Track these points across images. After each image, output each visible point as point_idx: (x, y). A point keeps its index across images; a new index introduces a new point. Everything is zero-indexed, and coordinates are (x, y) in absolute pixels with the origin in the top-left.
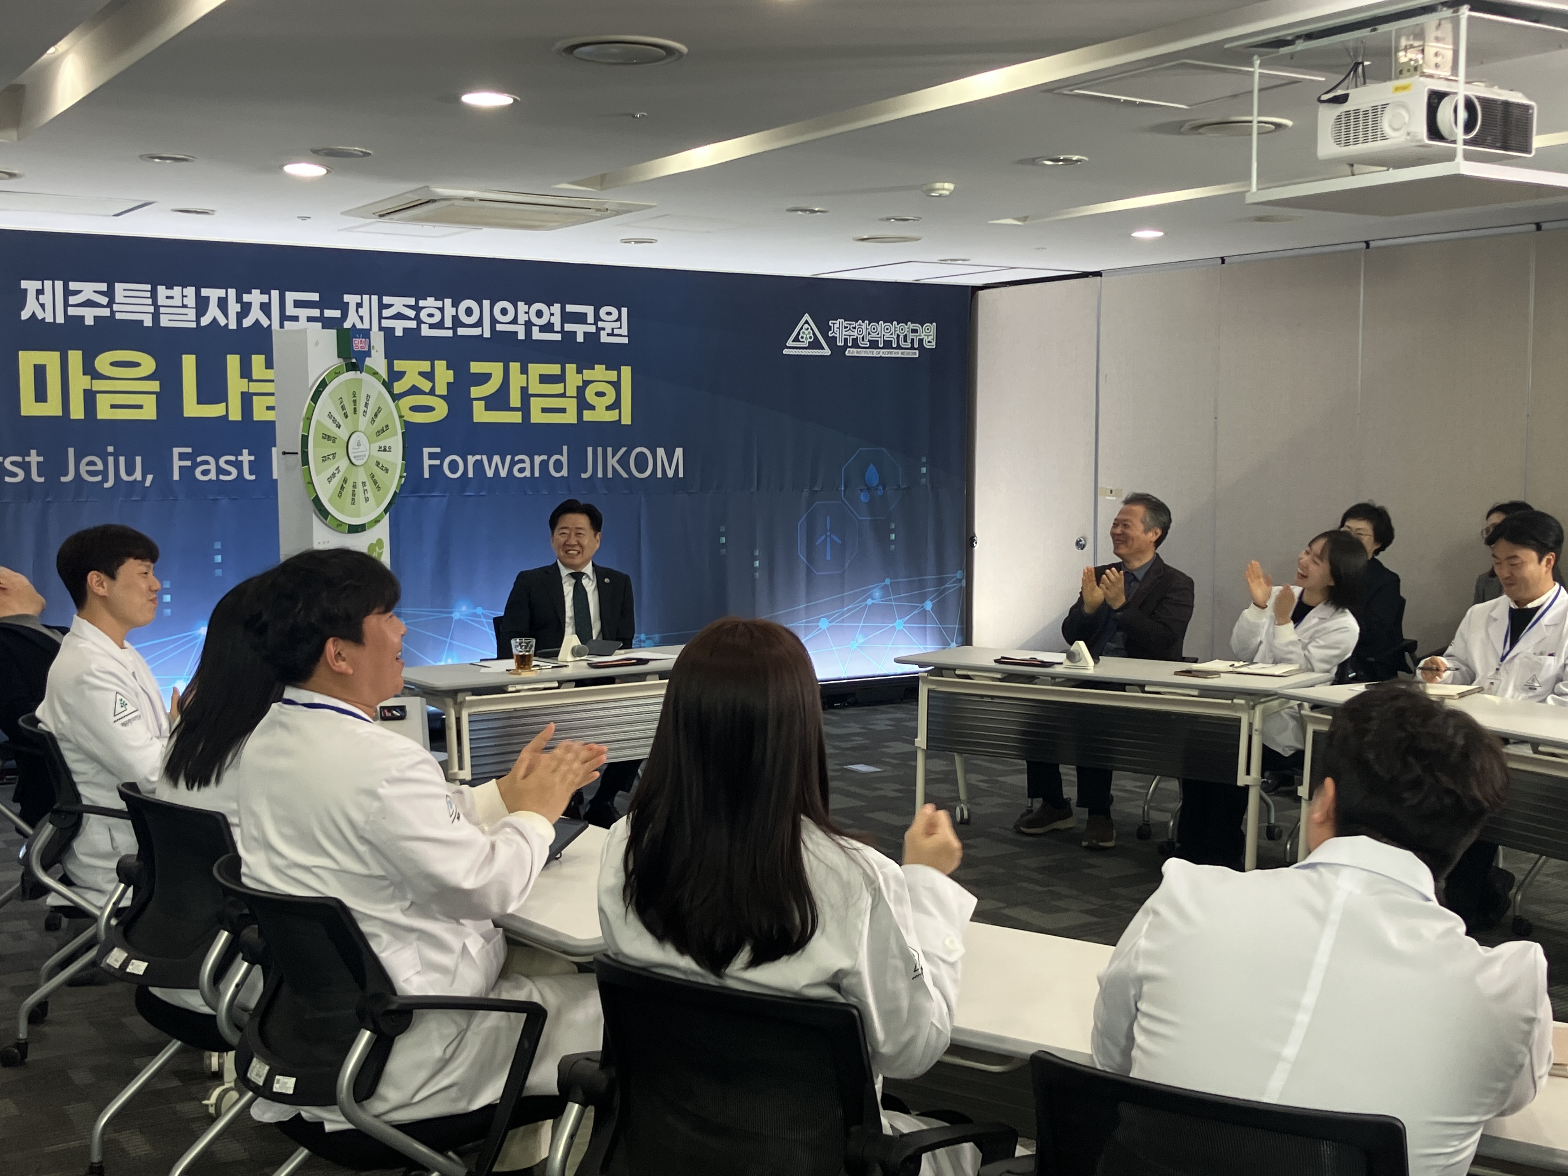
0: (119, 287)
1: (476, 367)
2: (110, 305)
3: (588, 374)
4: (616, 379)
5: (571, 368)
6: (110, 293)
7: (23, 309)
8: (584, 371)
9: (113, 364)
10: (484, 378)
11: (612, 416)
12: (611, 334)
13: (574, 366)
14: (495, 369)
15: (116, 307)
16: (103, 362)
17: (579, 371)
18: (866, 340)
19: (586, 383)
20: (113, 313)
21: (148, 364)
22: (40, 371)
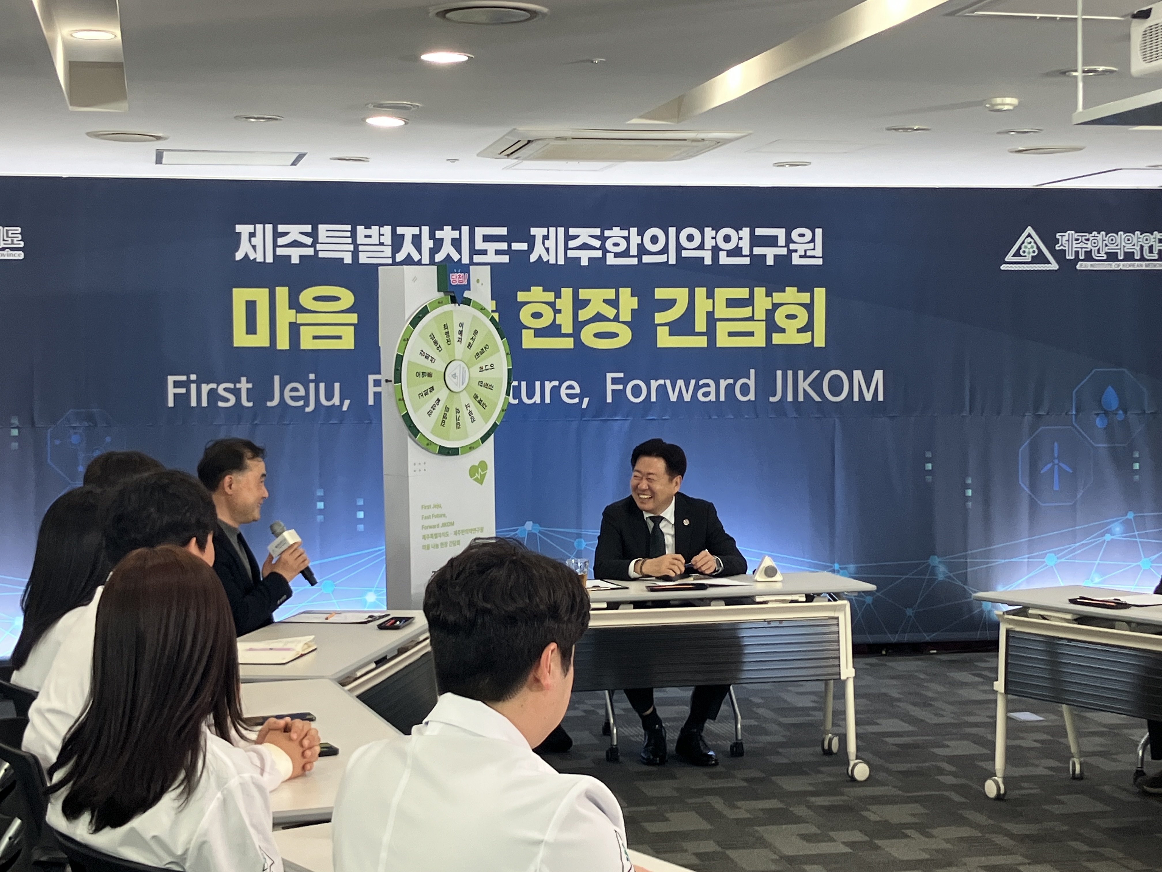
0: (322, 228)
1: (660, 293)
2: (313, 245)
3: (778, 297)
4: (809, 302)
5: (760, 292)
6: (314, 235)
7: (237, 250)
8: (774, 294)
9: (316, 299)
10: (670, 304)
11: (804, 339)
12: (805, 256)
13: (763, 289)
14: (681, 294)
15: (319, 247)
16: (306, 298)
17: (769, 294)
18: (1102, 253)
19: (776, 306)
20: (316, 252)
21: (347, 298)
22: (251, 306)
